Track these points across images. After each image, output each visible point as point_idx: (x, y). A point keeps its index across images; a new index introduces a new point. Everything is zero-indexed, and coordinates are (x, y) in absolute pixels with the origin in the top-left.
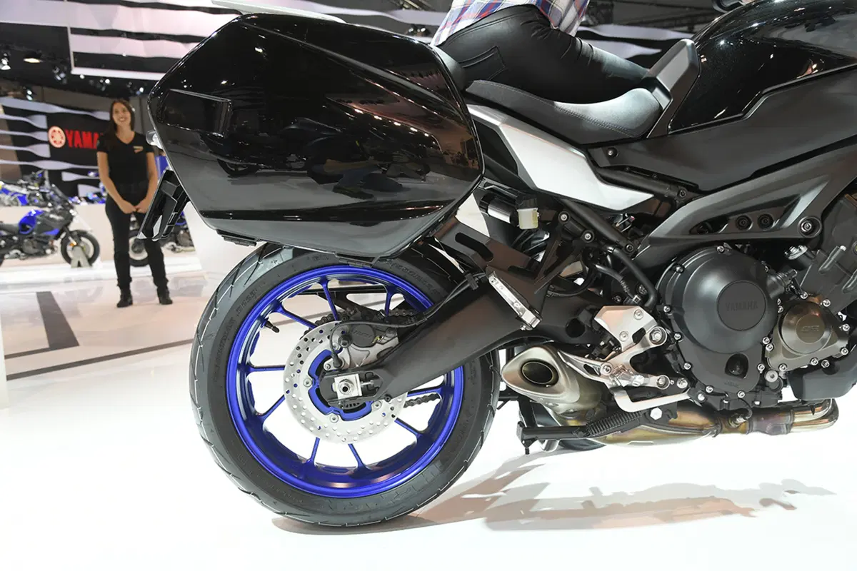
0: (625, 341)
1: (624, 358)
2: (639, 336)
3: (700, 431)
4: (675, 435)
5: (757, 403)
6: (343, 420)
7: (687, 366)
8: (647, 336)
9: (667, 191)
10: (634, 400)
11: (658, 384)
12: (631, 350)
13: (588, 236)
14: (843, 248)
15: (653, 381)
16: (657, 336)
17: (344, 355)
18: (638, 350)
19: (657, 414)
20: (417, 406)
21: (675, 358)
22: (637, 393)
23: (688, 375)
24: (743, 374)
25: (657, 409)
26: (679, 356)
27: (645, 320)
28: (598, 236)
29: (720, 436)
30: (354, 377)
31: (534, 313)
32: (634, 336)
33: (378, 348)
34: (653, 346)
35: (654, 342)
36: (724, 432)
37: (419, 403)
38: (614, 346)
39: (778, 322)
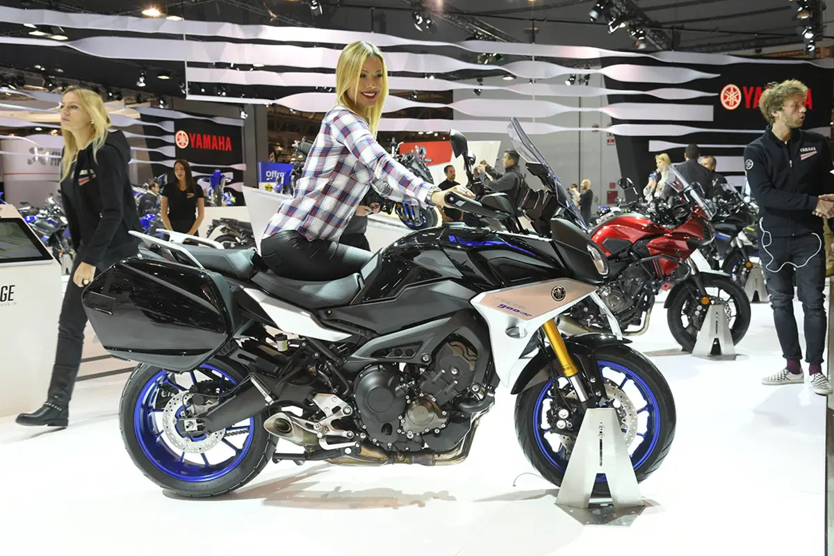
0: (328, 412)
1: (327, 421)
2: (336, 410)
3: (378, 462)
4: (362, 462)
5: (407, 449)
6: (192, 441)
7: (364, 427)
8: (341, 410)
9: (359, 332)
10: (329, 443)
11: (347, 435)
12: (330, 417)
13: (316, 355)
14: (443, 371)
15: (344, 434)
16: (346, 410)
17: (191, 408)
18: (335, 417)
19: (348, 451)
20: (239, 435)
21: (358, 422)
22: (332, 440)
23: (365, 431)
24: (390, 432)
25: (349, 449)
26: (360, 421)
27: (339, 402)
28: (322, 355)
29: (395, 464)
30: (194, 421)
31: (271, 397)
32: (333, 410)
33: (208, 406)
34: (344, 415)
35: (345, 413)
36: (396, 463)
37: (240, 433)
38: (322, 415)
39: (407, 407)
